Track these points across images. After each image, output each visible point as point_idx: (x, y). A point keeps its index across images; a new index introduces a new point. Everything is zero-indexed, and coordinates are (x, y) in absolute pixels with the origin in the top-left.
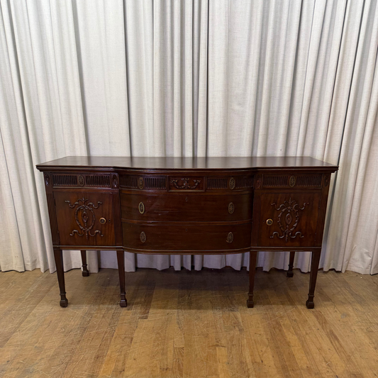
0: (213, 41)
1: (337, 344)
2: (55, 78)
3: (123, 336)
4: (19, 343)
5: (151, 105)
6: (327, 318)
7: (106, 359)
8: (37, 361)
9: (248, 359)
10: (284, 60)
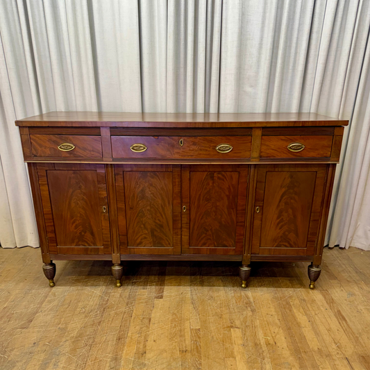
0: (226, 24)
1: (345, 324)
2: (68, 60)
3: (141, 317)
4: (42, 324)
5: (163, 87)
6: (333, 297)
7: (127, 340)
8: (61, 343)
9: (262, 342)
10: (297, 43)
